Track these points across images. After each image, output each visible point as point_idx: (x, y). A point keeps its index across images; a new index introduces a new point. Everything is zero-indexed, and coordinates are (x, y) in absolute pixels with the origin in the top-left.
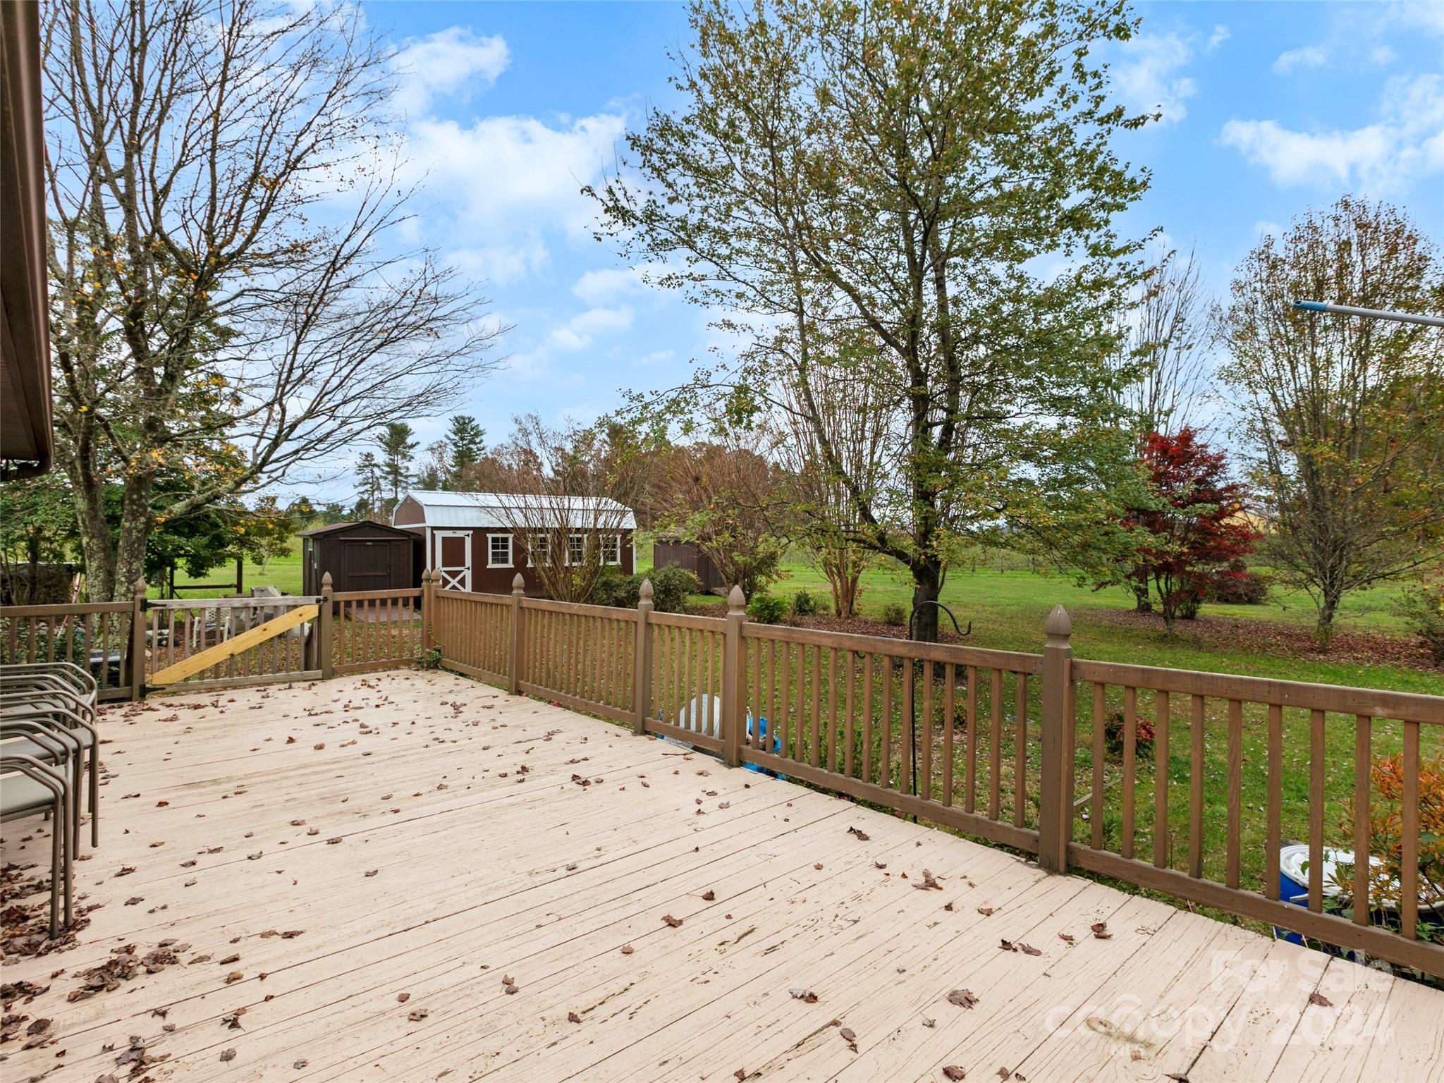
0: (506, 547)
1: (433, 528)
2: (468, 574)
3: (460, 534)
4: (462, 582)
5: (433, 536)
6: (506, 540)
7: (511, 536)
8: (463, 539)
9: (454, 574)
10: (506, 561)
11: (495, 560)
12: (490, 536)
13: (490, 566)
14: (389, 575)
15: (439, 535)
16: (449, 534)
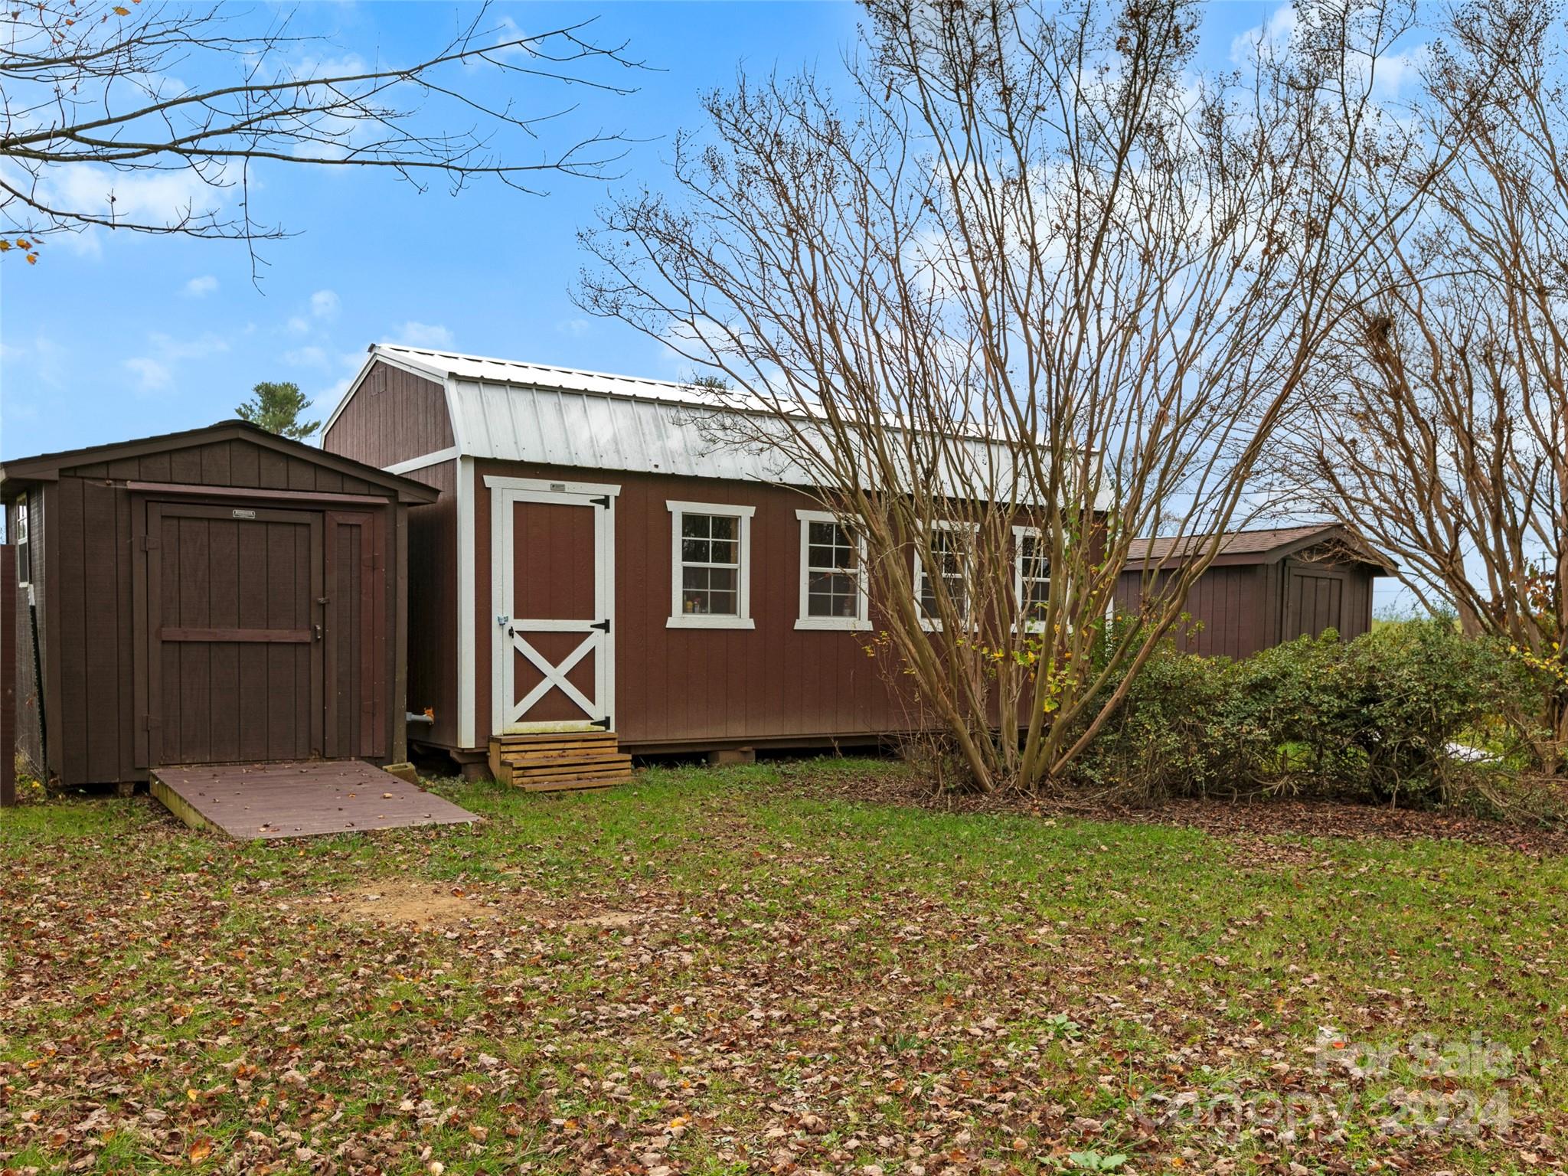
0: (725, 553)
1: (485, 466)
2: (603, 646)
3: (577, 494)
4: (584, 676)
5: (483, 497)
6: (726, 526)
7: (745, 513)
8: (585, 515)
9: (555, 646)
10: (725, 605)
11: (695, 602)
12: (678, 508)
13: (678, 619)
14: (322, 642)
15: (506, 492)
16: (539, 491)
